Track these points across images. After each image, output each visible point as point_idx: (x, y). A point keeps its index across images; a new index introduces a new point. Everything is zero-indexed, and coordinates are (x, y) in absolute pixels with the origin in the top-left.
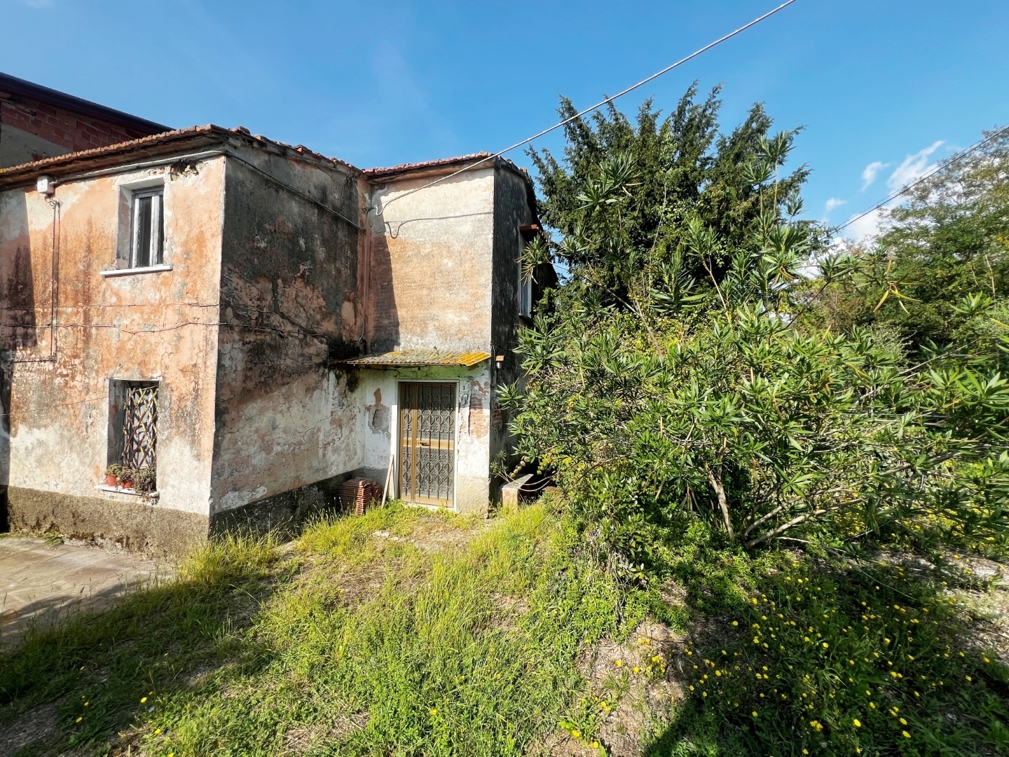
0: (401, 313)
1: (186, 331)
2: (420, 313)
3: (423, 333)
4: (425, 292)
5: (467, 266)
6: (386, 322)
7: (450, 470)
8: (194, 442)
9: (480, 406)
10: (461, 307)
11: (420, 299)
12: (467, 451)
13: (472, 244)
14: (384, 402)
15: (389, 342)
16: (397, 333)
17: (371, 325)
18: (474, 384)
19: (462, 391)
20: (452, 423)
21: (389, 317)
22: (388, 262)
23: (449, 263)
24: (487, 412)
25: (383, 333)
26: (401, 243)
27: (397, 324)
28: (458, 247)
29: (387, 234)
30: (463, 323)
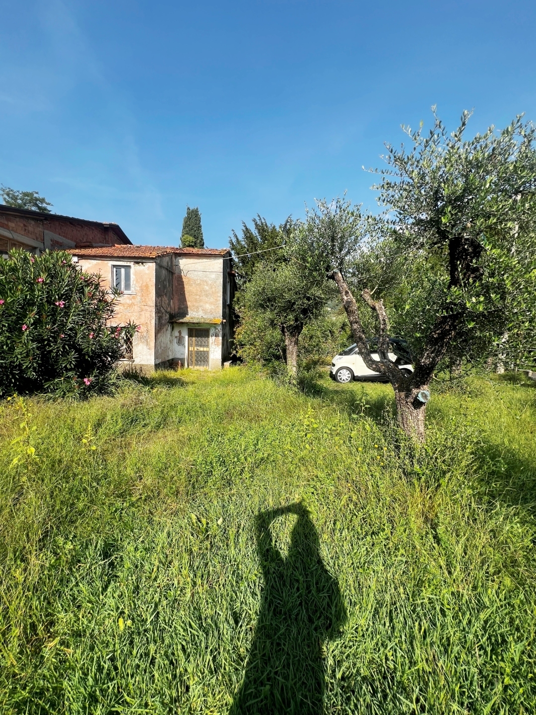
0: (189, 304)
2: (197, 305)
3: (197, 312)
4: (198, 297)
5: (214, 290)
6: (183, 306)
7: (208, 358)
9: (218, 336)
10: (211, 303)
11: (196, 299)
12: (214, 351)
13: (215, 282)
14: (182, 335)
15: (184, 313)
16: (187, 311)
17: (176, 308)
18: (216, 329)
19: (212, 331)
20: (208, 342)
22: (183, 285)
23: (207, 288)
24: (221, 338)
25: (181, 311)
26: (188, 278)
27: (187, 307)
28: (210, 282)
29: (182, 274)
30: (212, 309)
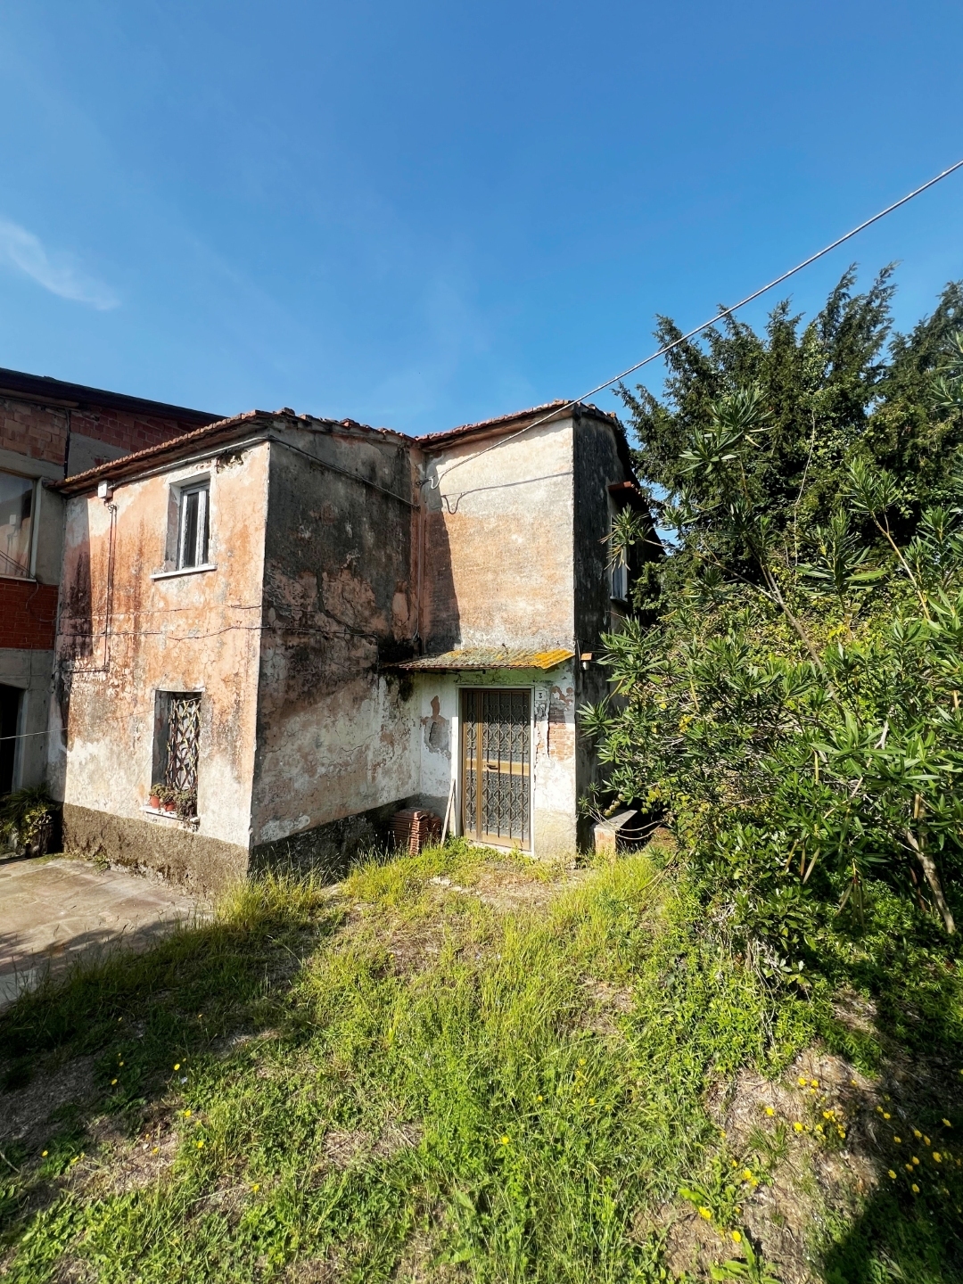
0: (462, 604)
1: (229, 636)
2: (486, 604)
3: (488, 628)
4: (490, 576)
5: (542, 541)
6: (445, 615)
7: (526, 801)
8: (235, 762)
9: (562, 719)
10: (535, 593)
11: (484, 585)
12: (546, 778)
13: (547, 514)
14: (443, 713)
15: (446, 638)
16: (458, 628)
17: (427, 620)
18: (553, 690)
19: (539, 700)
20: (526, 740)
21: (447, 609)
22: (446, 542)
23: (518, 539)
24: (571, 727)
25: (441, 631)
26: (460, 519)
27: (457, 617)
28: (528, 519)
29: (444, 510)
30: (537, 613)
